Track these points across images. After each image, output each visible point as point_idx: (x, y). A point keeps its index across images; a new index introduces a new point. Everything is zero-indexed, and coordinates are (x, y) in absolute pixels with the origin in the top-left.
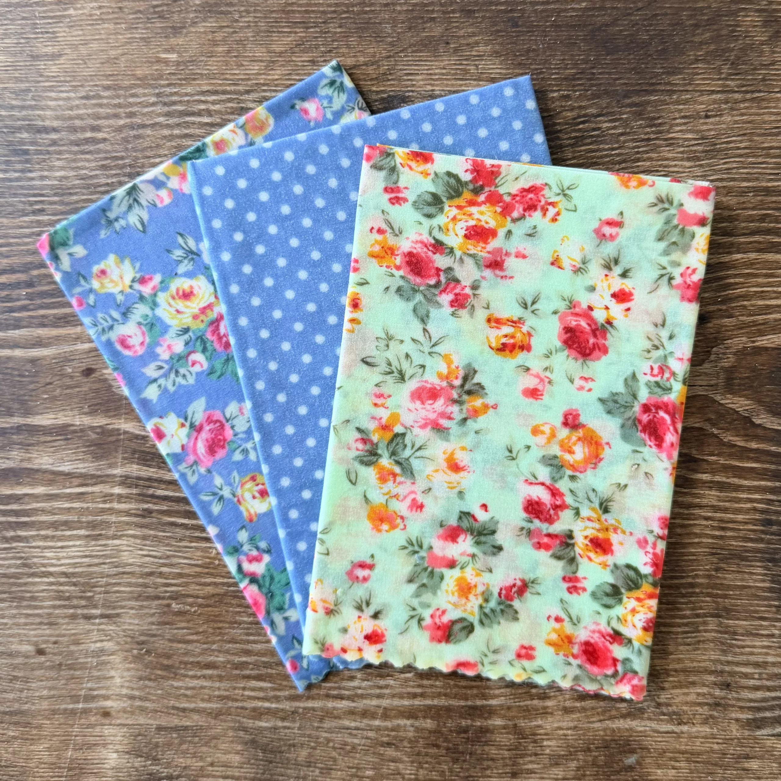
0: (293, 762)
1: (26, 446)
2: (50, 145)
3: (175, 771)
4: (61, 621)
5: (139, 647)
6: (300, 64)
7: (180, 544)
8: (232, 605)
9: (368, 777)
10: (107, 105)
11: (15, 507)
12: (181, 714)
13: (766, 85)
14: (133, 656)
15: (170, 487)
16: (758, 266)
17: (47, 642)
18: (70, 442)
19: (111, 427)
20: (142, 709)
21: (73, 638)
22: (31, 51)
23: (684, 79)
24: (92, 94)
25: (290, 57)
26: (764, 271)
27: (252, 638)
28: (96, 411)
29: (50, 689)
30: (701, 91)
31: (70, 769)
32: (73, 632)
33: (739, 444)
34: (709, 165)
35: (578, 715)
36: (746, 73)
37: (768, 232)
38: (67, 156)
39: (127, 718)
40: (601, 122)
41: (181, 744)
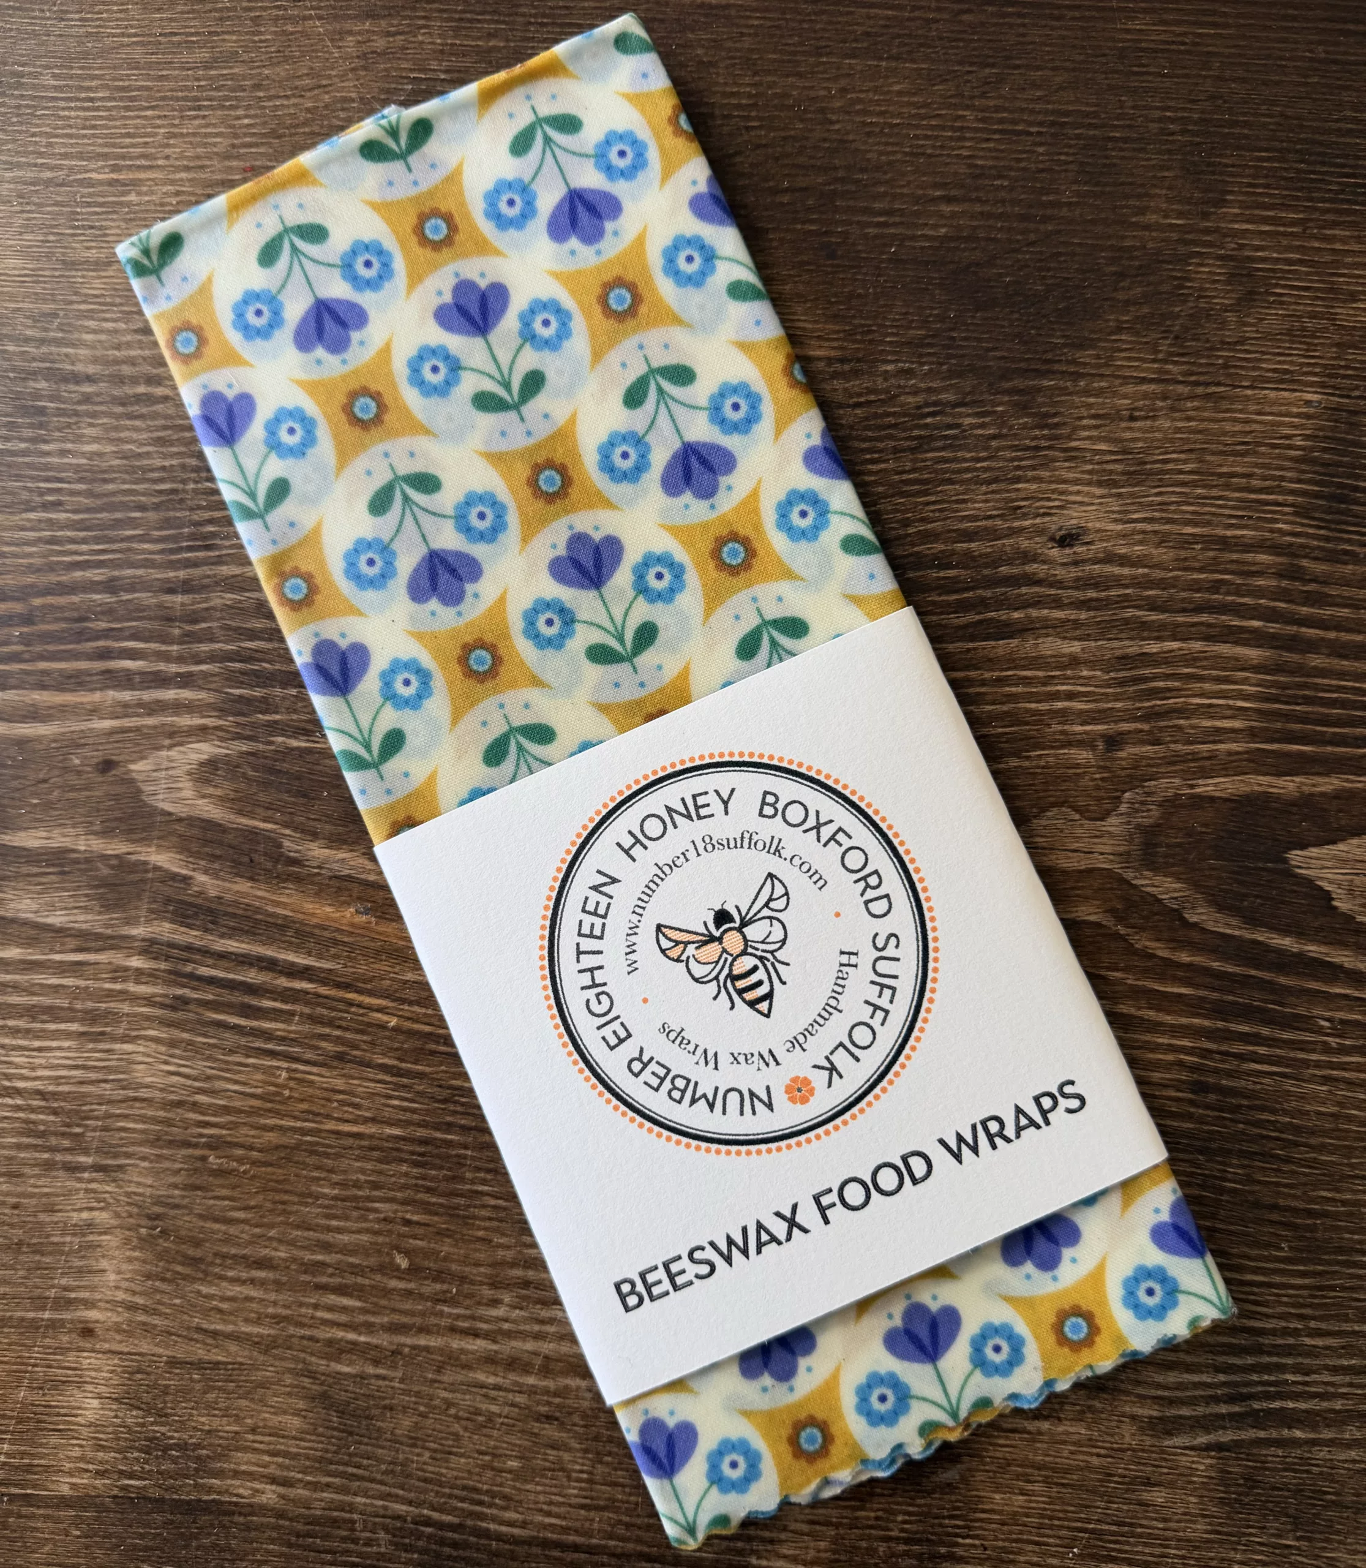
0: (388, 1436)
2: (79, 403)
3: (191, 1437)
4: (27, 1170)
5: (150, 1223)
7: (230, 1059)
8: (305, 1166)
9: (510, 1472)
12: (210, 1341)
13: (1229, 375)
14: (140, 1239)
15: (220, 963)
16: (1205, 663)
17: (2, 1204)
18: (66, 878)
19: (133, 857)
20: (146, 1328)
21: (44, 1200)
22: (63, 254)
23: (1098, 357)
26: (1214, 673)
27: (334, 1223)
28: (113, 830)
30: (1125, 377)
31: (20, 1421)
32: (46, 1190)
33: (1160, 953)
34: (1132, 495)
36: (1197, 354)
37: (1224, 609)
38: (105, 420)
39: (121, 1342)
40: (961, 415)
41: (205, 1393)
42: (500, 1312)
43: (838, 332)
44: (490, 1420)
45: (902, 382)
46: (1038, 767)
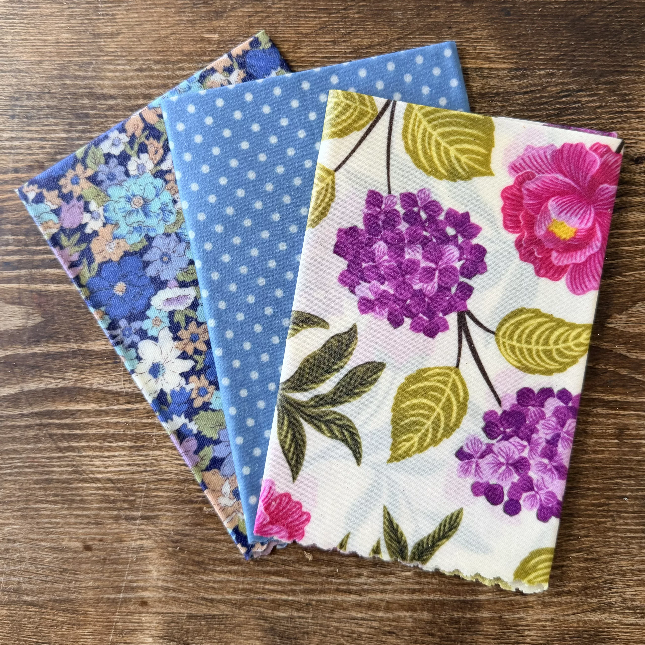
1: (80, 369)
2: (108, 110)
4: (106, 521)
5: (173, 545)
6: (323, 44)
10: (158, 77)
11: (68, 421)
12: (209, 604)
14: (169, 553)
17: (94, 539)
20: (175, 599)
21: (116, 536)
22: (93, 30)
24: (144, 67)
25: (315, 38)
29: (96, 580)
32: (117, 531)
35: (555, 609)
39: (162, 607)
40: (580, 96)
41: (208, 631)
42: (362, 580)
43: (514, 54)
44: (360, 636)
45: (549, 80)
46: (631, 281)
